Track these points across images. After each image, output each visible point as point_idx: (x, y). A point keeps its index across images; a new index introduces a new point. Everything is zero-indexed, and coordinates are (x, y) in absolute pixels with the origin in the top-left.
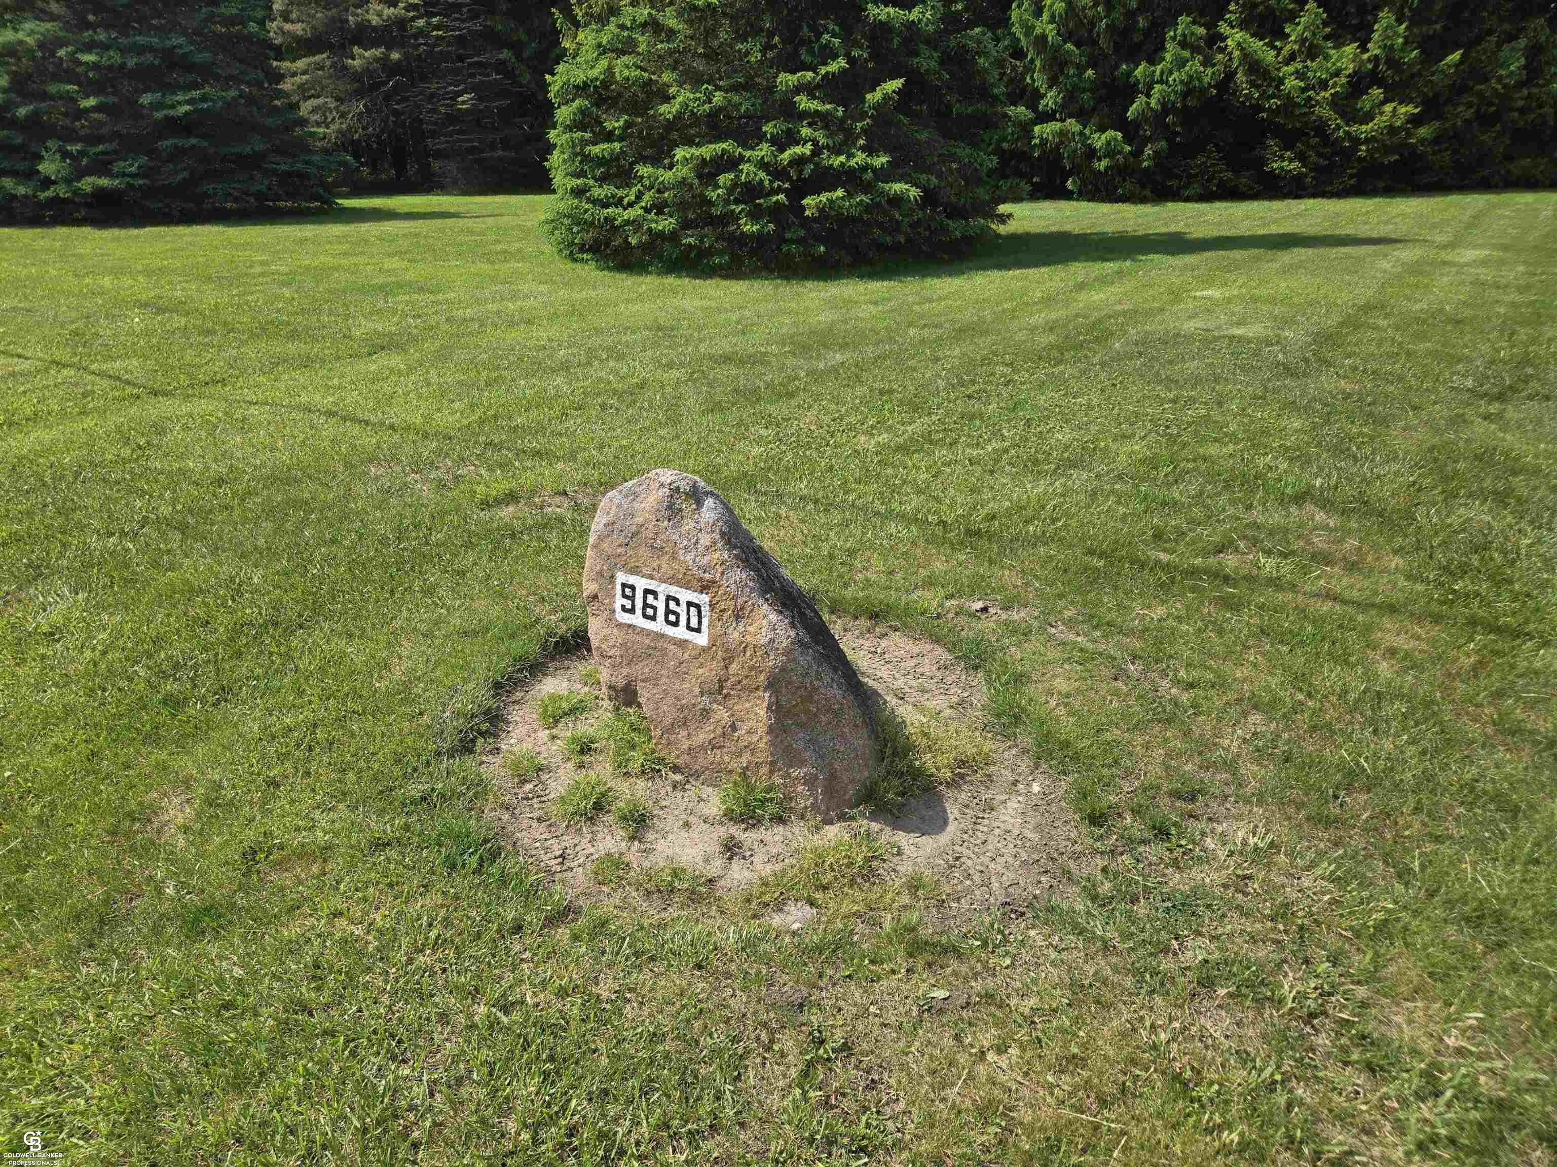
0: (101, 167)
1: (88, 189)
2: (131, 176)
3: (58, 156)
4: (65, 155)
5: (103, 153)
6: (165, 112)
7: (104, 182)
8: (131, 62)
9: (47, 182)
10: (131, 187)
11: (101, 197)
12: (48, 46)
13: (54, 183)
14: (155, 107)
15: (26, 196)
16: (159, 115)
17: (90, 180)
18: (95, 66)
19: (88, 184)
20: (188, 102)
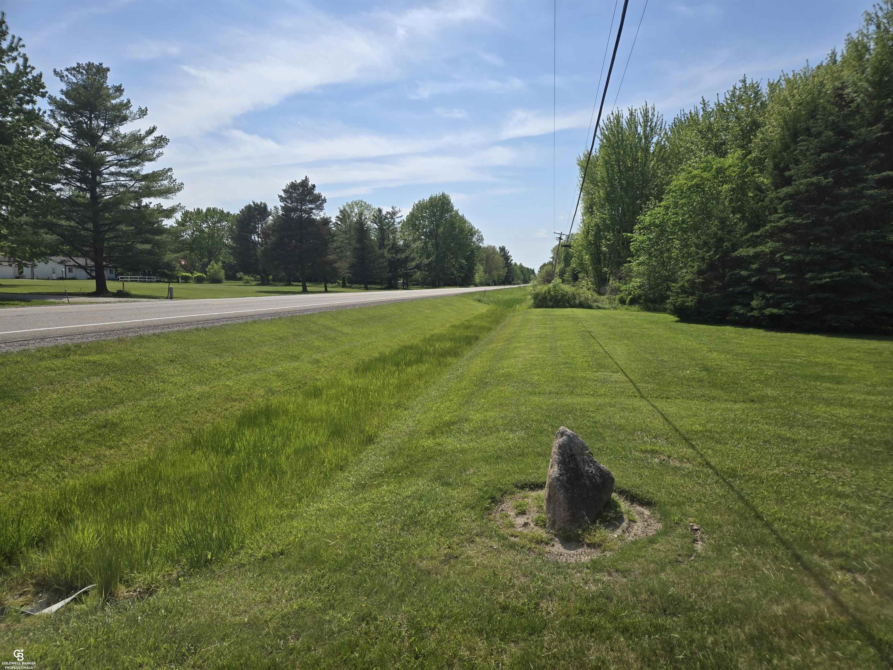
0: (777, 305)
1: (768, 313)
2: (789, 309)
3: (760, 299)
4: (763, 297)
5: (781, 298)
6: (814, 282)
7: (775, 311)
8: (808, 259)
9: (753, 309)
10: (787, 313)
11: (772, 316)
12: (773, 253)
13: (755, 309)
14: (811, 279)
15: (742, 314)
16: (812, 283)
17: (770, 309)
18: (790, 261)
19: (768, 311)
20: (829, 277)
